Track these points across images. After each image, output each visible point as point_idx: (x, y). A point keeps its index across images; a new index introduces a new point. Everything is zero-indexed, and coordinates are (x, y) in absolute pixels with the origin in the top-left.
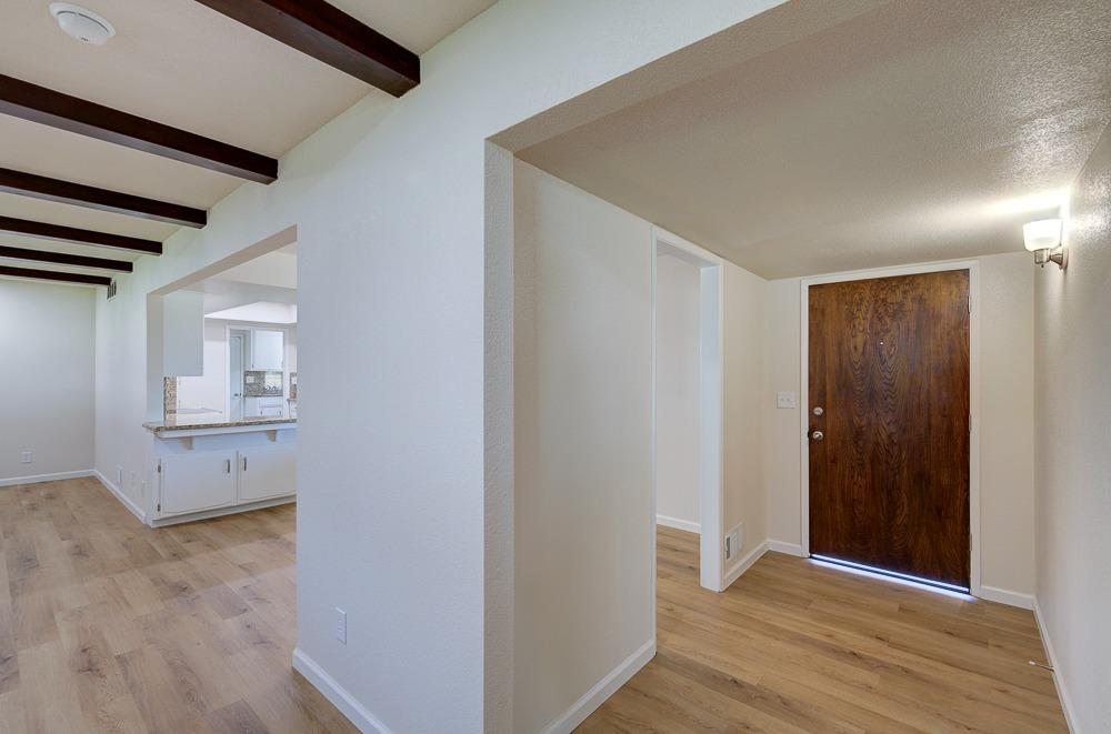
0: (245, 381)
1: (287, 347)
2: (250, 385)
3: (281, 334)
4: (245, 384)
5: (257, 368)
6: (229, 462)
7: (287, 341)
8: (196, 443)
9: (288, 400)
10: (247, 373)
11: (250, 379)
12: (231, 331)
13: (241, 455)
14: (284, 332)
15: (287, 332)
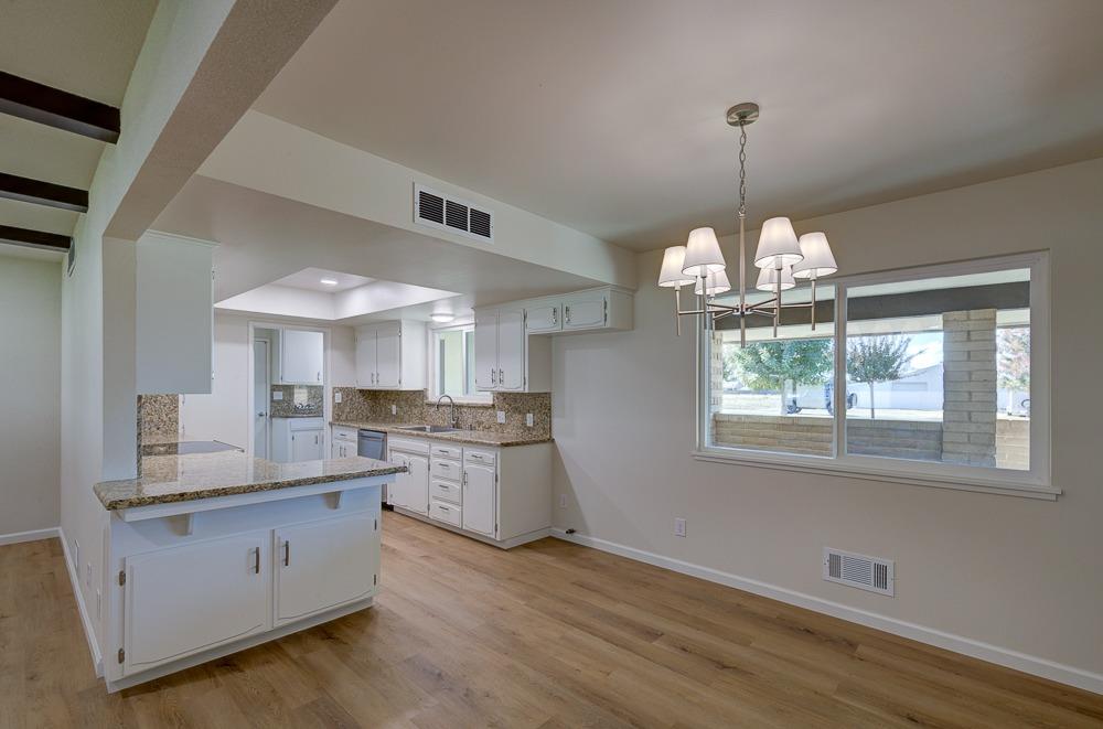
0: (272, 397)
1: (329, 352)
2: (278, 402)
3: (322, 334)
4: (272, 401)
5: (287, 381)
6: (257, 550)
7: (330, 345)
8: (194, 525)
9: (331, 424)
10: (275, 388)
11: (279, 396)
12: (255, 329)
13: (279, 538)
14: (326, 330)
15: (330, 330)
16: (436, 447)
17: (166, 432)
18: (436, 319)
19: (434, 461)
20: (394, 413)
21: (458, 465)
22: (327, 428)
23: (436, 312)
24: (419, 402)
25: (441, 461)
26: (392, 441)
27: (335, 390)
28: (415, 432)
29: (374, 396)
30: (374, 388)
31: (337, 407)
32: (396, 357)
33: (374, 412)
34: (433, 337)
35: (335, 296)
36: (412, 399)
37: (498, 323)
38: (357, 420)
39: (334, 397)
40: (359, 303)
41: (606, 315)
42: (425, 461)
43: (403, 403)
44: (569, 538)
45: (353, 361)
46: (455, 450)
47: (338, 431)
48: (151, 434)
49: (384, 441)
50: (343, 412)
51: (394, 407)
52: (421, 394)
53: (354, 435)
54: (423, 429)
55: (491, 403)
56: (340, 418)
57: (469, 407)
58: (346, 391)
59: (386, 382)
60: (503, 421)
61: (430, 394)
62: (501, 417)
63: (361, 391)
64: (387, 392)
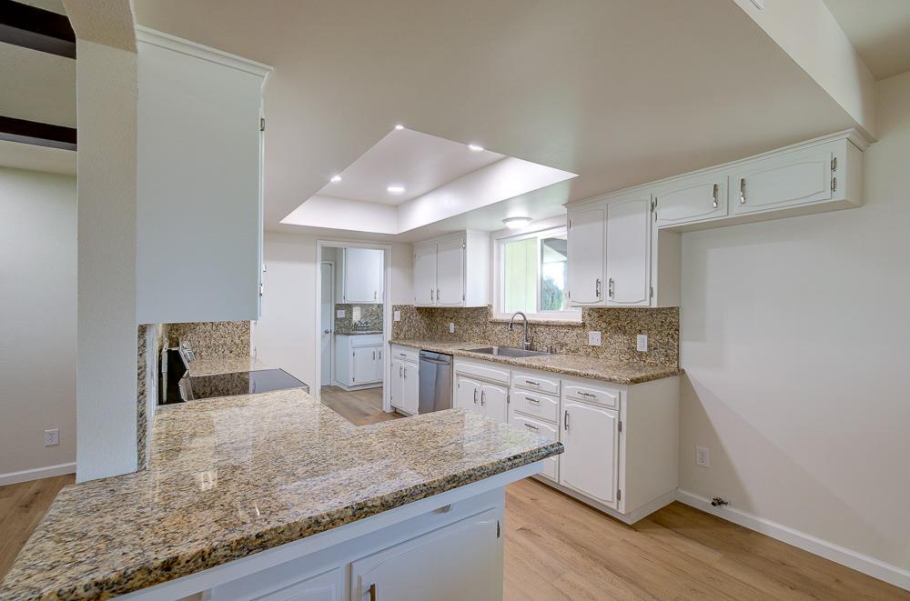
0: (336, 316)
1: (389, 270)
2: (341, 320)
3: (383, 252)
4: (336, 319)
5: (348, 300)
7: (390, 262)
9: (390, 343)
10: (338, 307)
11: (341, 314)
12: (322, 247)
13: (360, 579)
14: (386, 247)
15: (390, 247)
16: (521, 377)
17: (238, 355)
18: (510, 225)
19: (515, 392)
20: (452, 331)
21: (554, 401)
22: (386, 345)
23: (511, 215)
24: (482, 320)
25: (527, 394)
26: (459, 365)
27: (395, 308)
28: (482, 355)
29: (429, 313)
30: (434, 305)
31: (396, 325)
32: (460, 271)
33: (431, 331)
34: (499, 247)
35: (398, 207)
36: (474, 317)
37: (606, 218)
38: (414, 338)
39: (393, 315)
40: (425, 213)
41: (834, 181)
42: (503, 391)
43: (462, 321)
44: (715, 511)
45: (411, 278)
46: (550, 383)
47: (398, 351)
48: (224, 357)
49: (451, 364)
50: (401, 330)
51: (452, 325)
52: (483, 312)
53: (415, 355)
54: (490, 351)
55: (580, 320)
56: (400, 337)
57: (547, 325)
58: (405, 310)
59: (447, 300)
60: (599, 344)
61: (494, 310)
62: (595, 338)
63: (418, 309)
64: (444, 310)
